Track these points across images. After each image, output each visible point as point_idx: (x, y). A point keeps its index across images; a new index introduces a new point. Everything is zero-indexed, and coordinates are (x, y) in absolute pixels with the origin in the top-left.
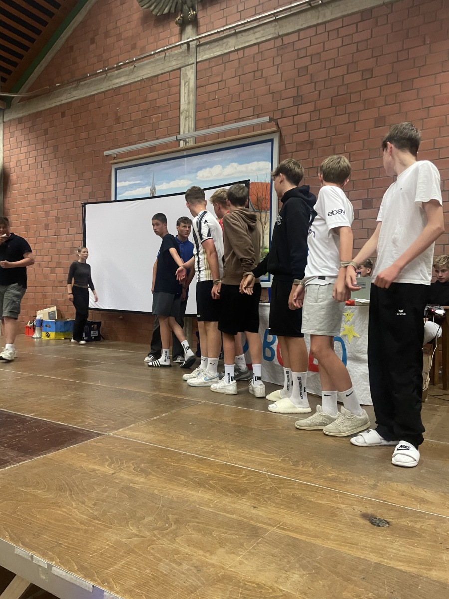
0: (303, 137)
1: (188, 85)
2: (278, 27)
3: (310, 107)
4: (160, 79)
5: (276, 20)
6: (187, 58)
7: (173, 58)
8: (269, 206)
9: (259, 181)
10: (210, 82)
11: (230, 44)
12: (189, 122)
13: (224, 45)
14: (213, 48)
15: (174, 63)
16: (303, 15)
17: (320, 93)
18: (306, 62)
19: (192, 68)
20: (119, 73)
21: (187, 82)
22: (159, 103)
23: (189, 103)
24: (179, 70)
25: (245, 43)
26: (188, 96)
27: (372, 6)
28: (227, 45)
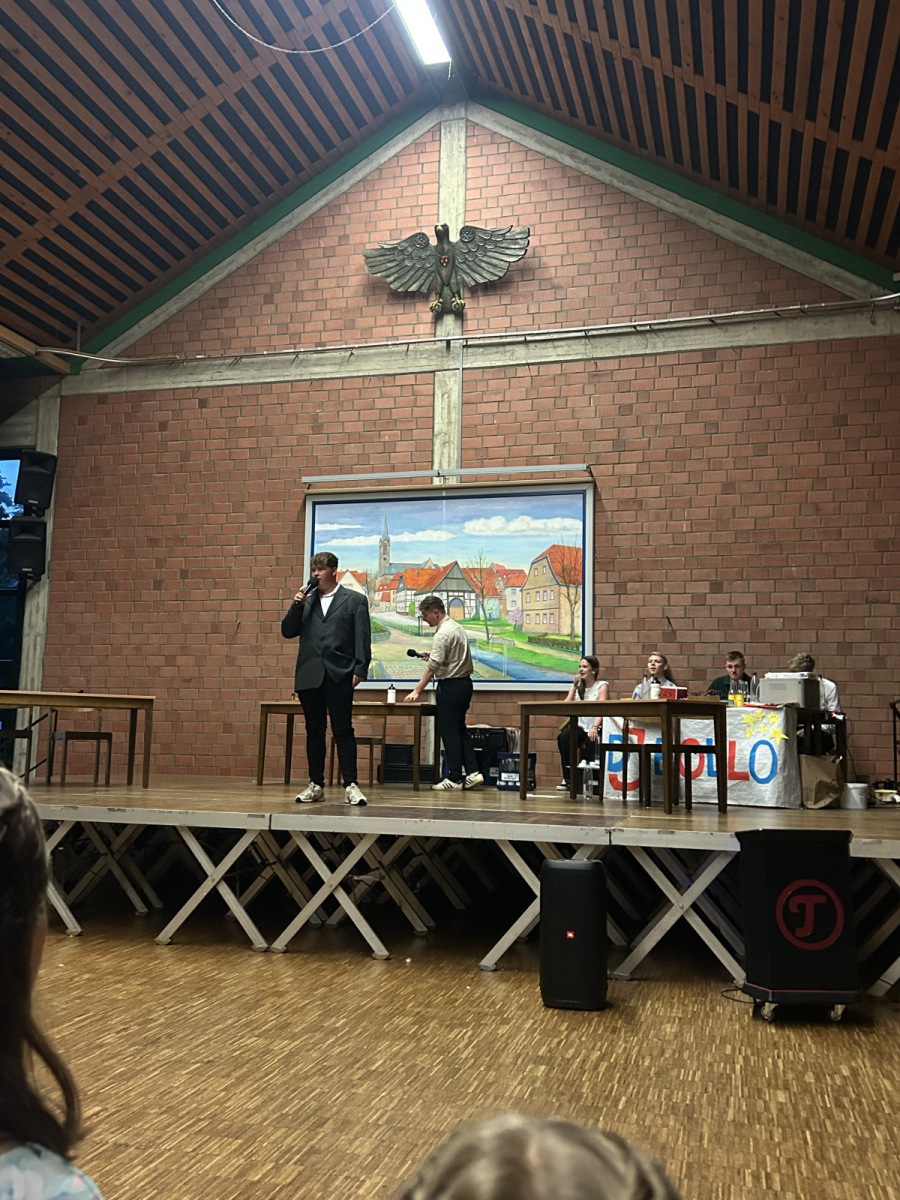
0: (629, 493)
1: (449, 397)
2: (589, 347)
3: (637, 456)
4: (399, 381)
5: (585, 337)
6: (446, 359)
7: (421, 356)
8: (581, 580)
9: (565, 544)
10: (485, 399)
11: (517, 354)
12: (450, 450)
13: (508, 354)
14: (491, 354)
15: (423, 362)
16: (625, 340)
17: (649, 440)
18: (630, 398)
19: (455, 375)
20: (321, 359)
21: (446, 394)
22: (397, 414)
23: (449, 423)
24: (432, 374)
25: (541, 357)
26: (449, 413)
27: (716, 346)
28: (512, 355)
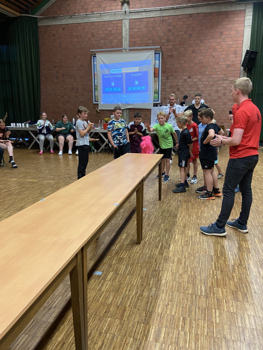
0: (170, 53)
1: (126, 27)
2: (161, 13)
3: (172, 43)
4: (113, 22)
5: (160, 10)
6: (125, 16)
7: (119, 15)
8: (158, 76)
10: (135, 28)
12: (126, 42)
13: (141, 15)
14: (136, 15)
15: (119, 17)
16: (170, 10)
17: (175, 39)
18: (171, 28)
19: (127, 21)
20: (93, 16)
22: (113, 32)
23: (126, 34)
24: (122, 21)
25: (149, 16)
26: (126, 31)
27: (193, 13)
28: (142, 15)
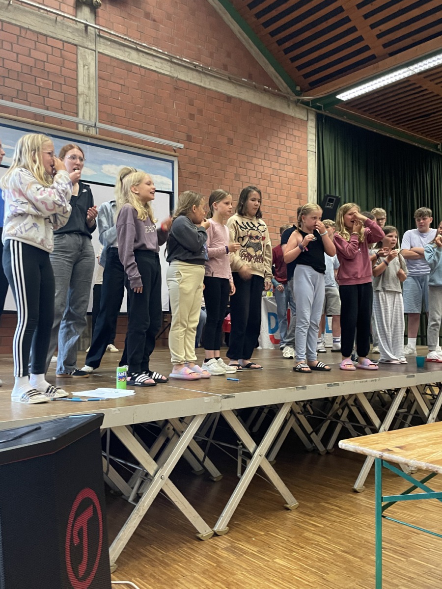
1: (88, 69)
3: (198, 147)
4: (50, 42)
5: (171, 61)
6: (85, 39)
7: (67, 28)
10: (112, 80)
12: (90, 109)
13: (127, 54)
14: (116, 49)
15: (69, 35)
21: (86, 66)
22: (49, 67)
23: (89, 88)
24: (75, 47)
25: (146, 64)
26: (89, 81)
27: (232, 95)
28: (129, 55)
